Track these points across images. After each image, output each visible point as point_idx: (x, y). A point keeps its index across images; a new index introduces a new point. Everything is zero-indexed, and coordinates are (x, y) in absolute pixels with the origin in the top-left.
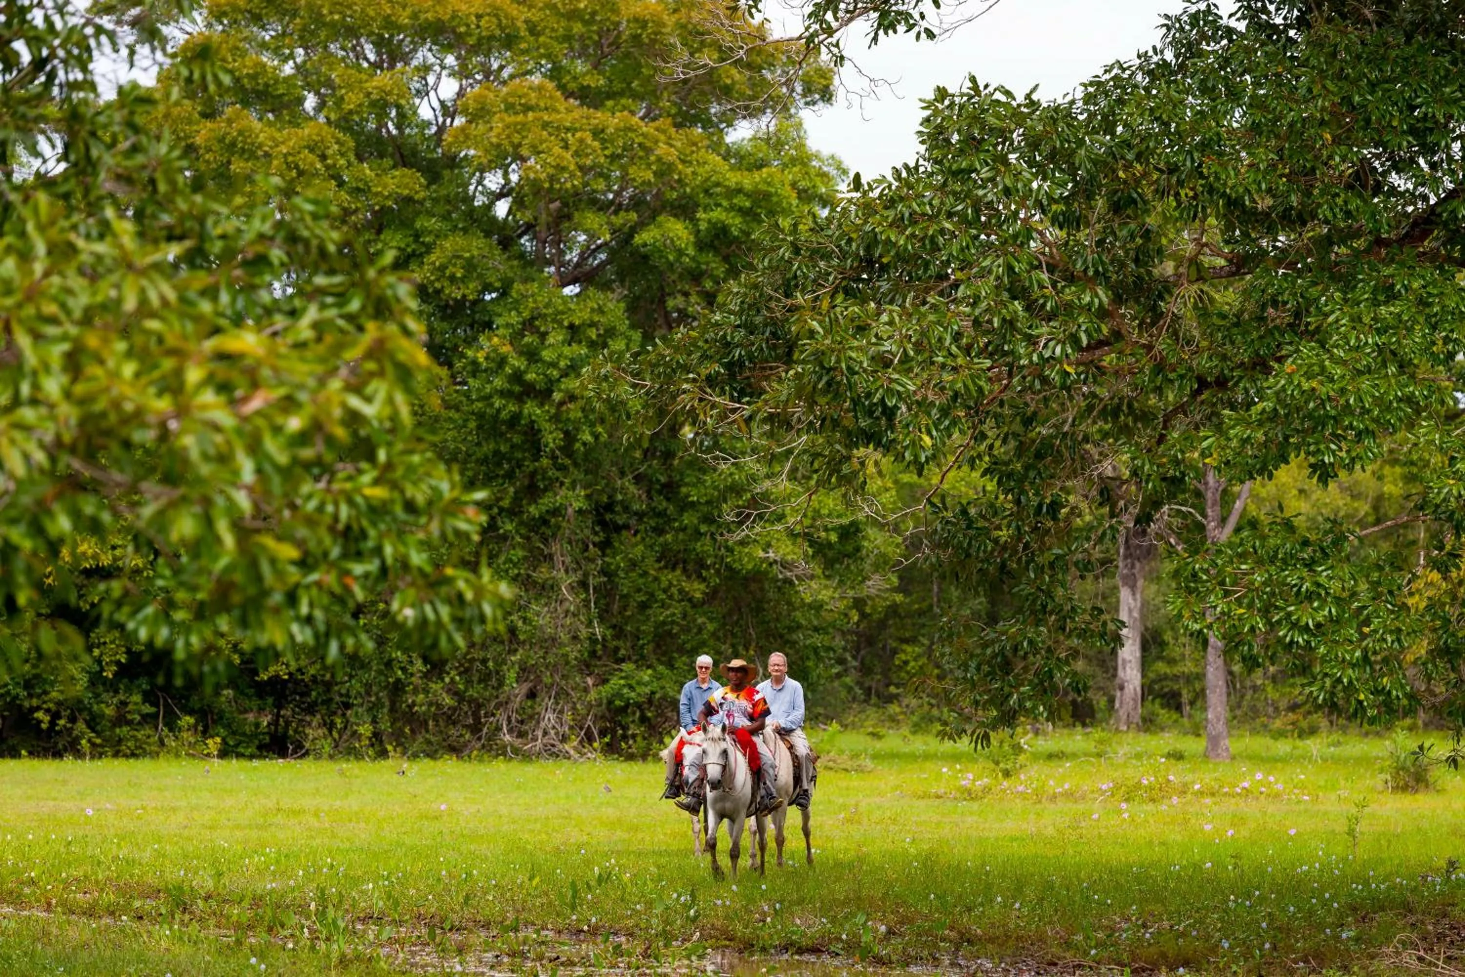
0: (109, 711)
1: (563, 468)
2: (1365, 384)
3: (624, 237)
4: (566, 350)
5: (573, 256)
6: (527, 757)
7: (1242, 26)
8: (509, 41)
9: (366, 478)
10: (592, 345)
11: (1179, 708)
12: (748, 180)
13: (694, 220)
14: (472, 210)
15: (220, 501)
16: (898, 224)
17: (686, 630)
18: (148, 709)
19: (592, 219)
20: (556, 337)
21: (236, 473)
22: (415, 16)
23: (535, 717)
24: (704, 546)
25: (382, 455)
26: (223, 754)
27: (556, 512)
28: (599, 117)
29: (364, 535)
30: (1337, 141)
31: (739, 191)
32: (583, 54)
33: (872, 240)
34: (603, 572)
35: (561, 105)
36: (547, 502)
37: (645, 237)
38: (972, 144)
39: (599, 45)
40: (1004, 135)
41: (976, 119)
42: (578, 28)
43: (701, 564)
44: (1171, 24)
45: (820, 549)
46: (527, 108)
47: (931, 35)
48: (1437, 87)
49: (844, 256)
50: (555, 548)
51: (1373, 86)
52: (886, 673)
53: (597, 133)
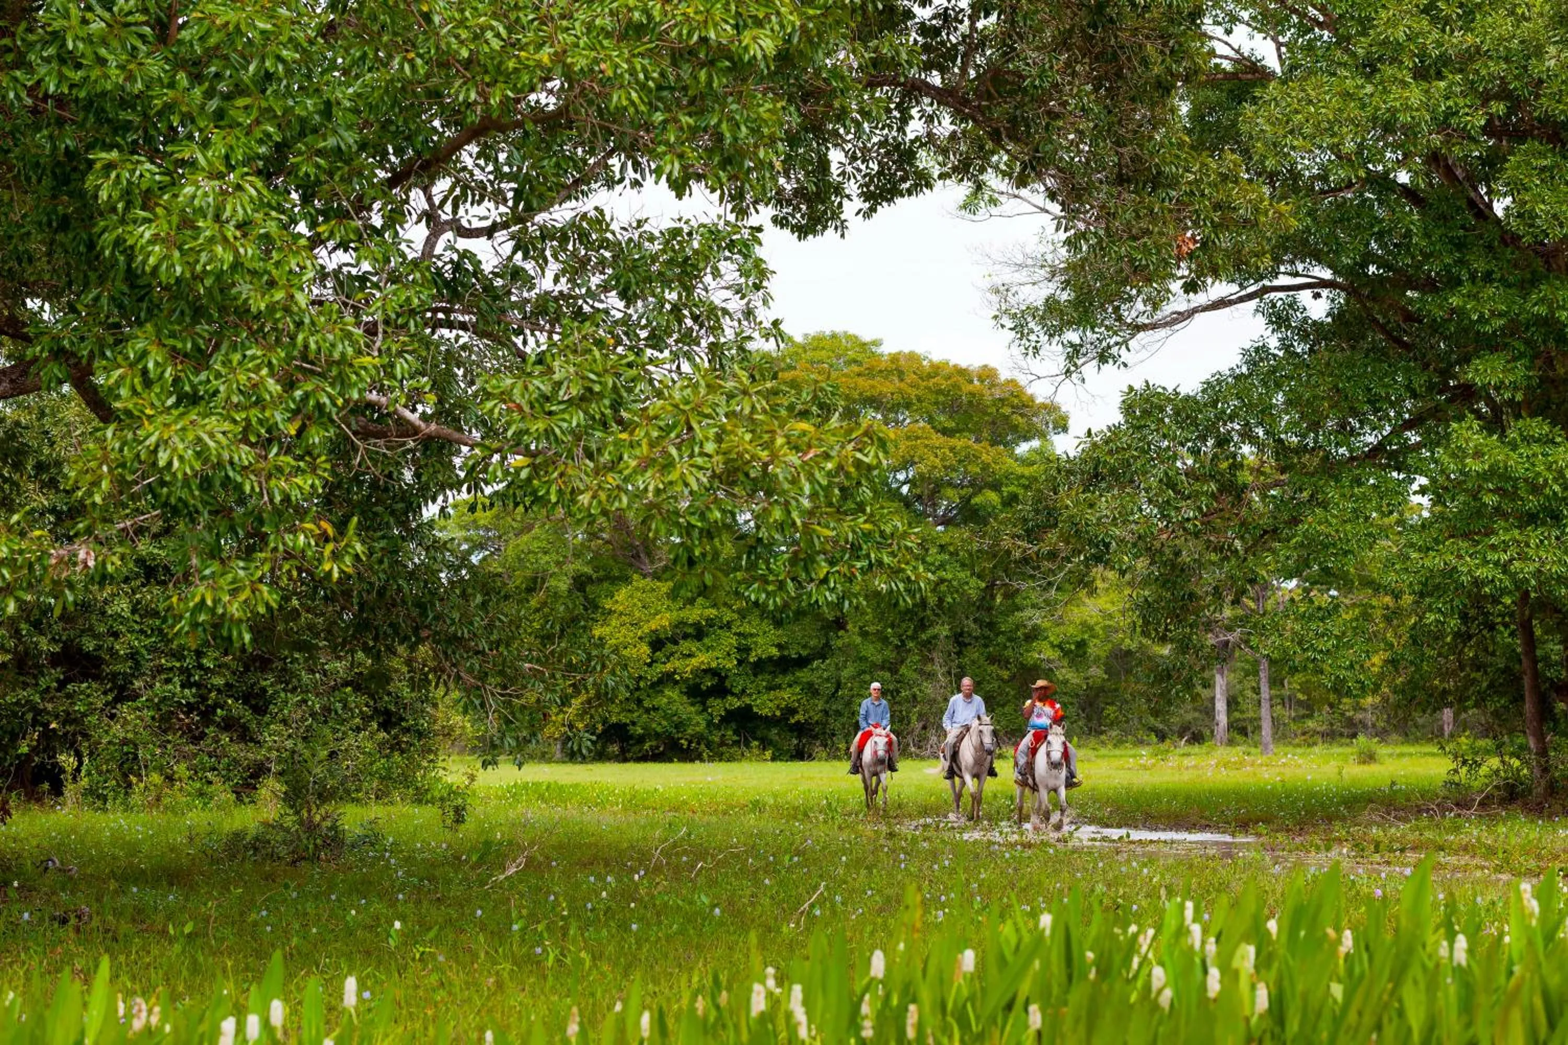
0: (717, 739)
1: (937, 615)
2: (1348, 527)
3: (966, 500)
4: (939, 557)
5: (940, 512)
6: (922, 758)
7: (1281, 354)
8: (908, 406)
9: (861, 520)
10: (951, 554)
11: (1246, 735)
12: (1027, 471)
13: (1000, 491)
14: (890, 490)
15: (794, 503)
16: (1110, 452)
17: (1000, 694)
18: (736, 738)
19: (950, 492)
20: (933, 550)
21: (801, 489)
22: (861, 394)
23: (926, 739)
24: (1009, 653)
25: (868, 509)
26: (774, 759)
27: (935, 637)
28: (953, 442)
29: (861, 548)
30: (1331, 407)
31: (1023, 476)
32: (943, 412)
33: (1098, 462)
34: (959, 667)
35: (934, 436)
36: (930, 632)
37: (977, 500)
38: (1146, 413)
39: (952, 406)
40: (1162, 409)
41: (1147, 400)
42: (941, 398)
43: (1008, 662)
44: (1245, 352)
45: (1066, 653)
46: (917, 438)
47: (1125, 365)
48: (1381, 379)
49: (1083, 473)
50: (935, 655)
51: (1349, 379)
52: (1099, 719)
53: (952, 449)
